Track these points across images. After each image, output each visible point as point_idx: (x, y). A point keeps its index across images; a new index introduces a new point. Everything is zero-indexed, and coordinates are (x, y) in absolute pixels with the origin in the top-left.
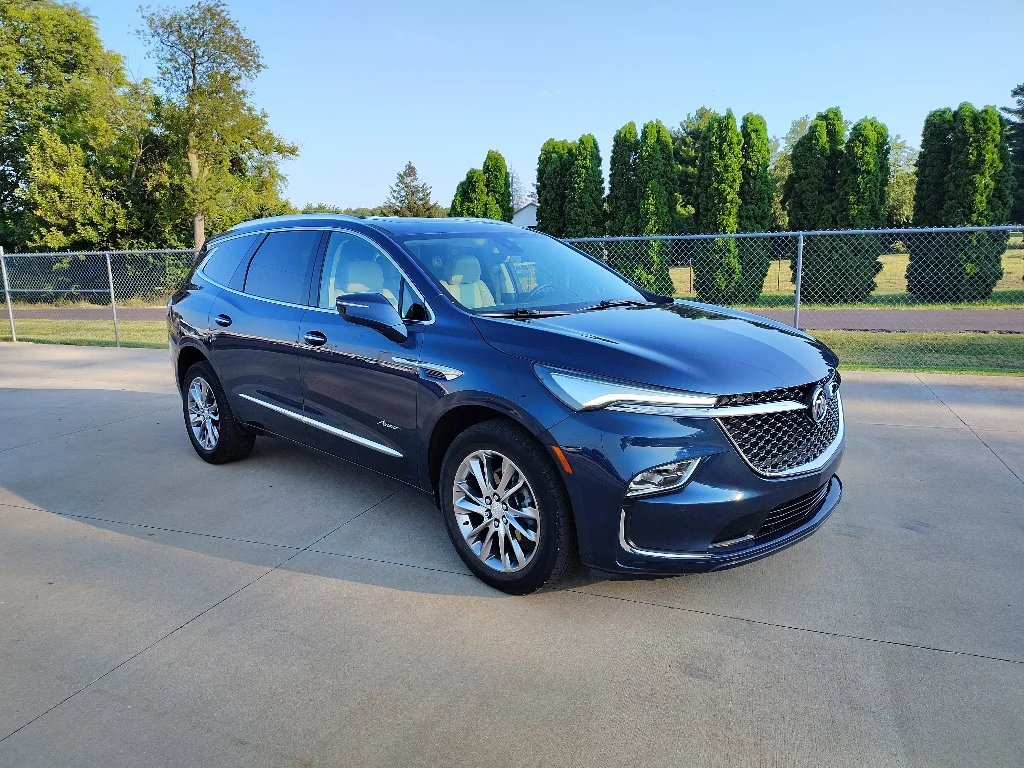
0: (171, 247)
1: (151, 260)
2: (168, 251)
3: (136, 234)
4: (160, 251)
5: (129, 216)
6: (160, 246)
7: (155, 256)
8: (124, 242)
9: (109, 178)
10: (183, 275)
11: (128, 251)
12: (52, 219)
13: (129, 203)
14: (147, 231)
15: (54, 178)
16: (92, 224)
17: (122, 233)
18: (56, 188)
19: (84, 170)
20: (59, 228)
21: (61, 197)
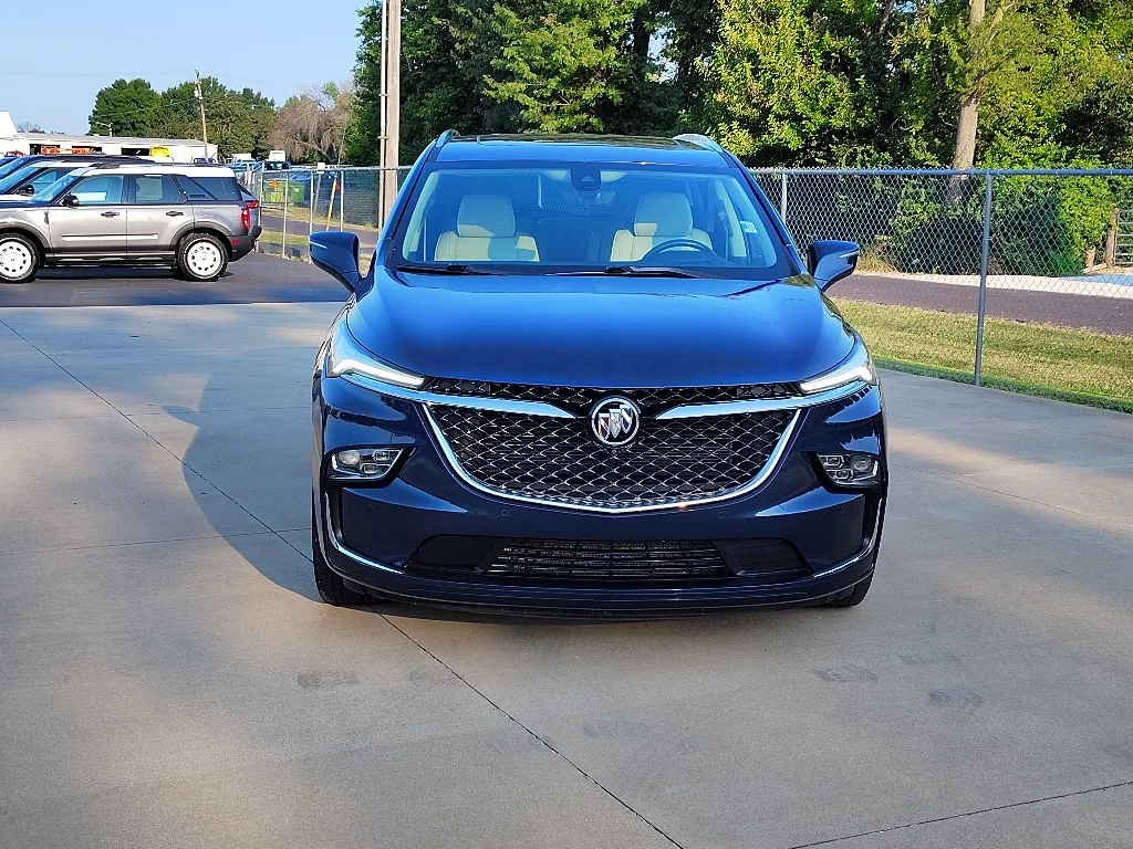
0: (916, 163)
1: (878, 185)
2: (909, 170)
3: (864, 135)
4: (895, 171)
5: (858, 105)
6: (897, 162)
7: (887, 179)
8: (841, 150)
9: (840, 33)
10: (925, 217)
11: (845, 170)
12: (738, 109)
13: (861, 79)
14: (881, 133)
15: (753, 40)
16: (796, 118)
17: (841, 133)
18: (753, 57)
19: (801, 20)
20: (744, 122)
21: (755, 72)
